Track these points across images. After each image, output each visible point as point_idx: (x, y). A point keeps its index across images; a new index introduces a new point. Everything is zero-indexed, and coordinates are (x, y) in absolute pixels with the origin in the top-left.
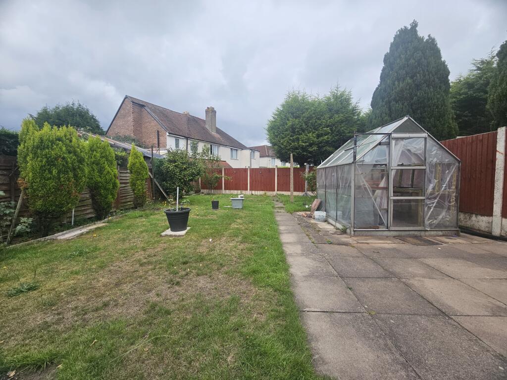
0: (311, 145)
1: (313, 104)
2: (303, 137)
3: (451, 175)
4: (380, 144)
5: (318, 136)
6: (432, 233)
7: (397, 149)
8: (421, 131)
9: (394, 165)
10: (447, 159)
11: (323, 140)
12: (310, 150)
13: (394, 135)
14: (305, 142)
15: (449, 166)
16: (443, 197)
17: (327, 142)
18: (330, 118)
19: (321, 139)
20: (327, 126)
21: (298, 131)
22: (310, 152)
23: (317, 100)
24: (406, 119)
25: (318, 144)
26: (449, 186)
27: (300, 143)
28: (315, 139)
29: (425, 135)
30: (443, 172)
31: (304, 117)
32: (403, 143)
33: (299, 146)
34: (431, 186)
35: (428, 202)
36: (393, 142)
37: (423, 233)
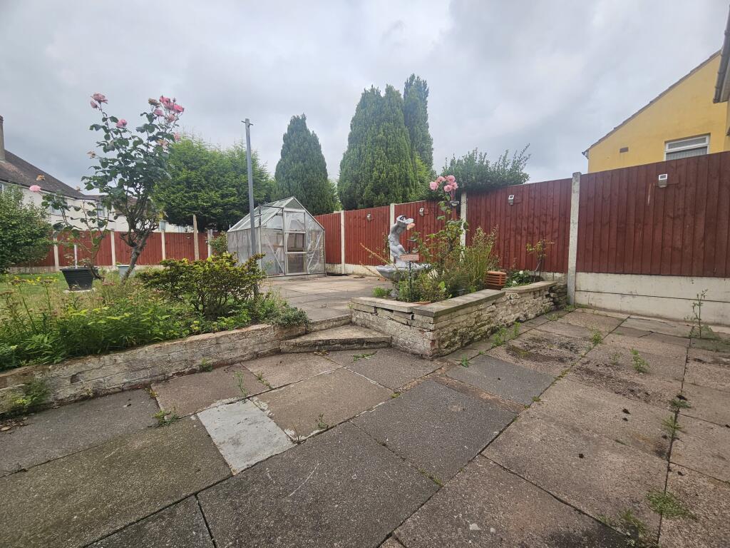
0: (214, 206)
1: (213, 156)
2: (202, 194)
3: (320, 238)
4: (277, 214)
5: (223, 196)
6: (311, 276)
7: (288, 219)
8: (301, 208)
9: (287, 230)
10: (318, 228)
11: (229, 201)
12: (213, 211)
13: (285, 209)
14: (207, 202)
15: (319, 232)
16: (316, 252)
17: (234, 205)
18: (236, 177)
19: (226, 200)
20: (234, 186)
21: (195, 187)
22: (214, 215)
23: (217, 151)
24: (292, 198)
25: (223, 206)
26: (320, 245)
27: (200, 202)
28: (219, 200)
29: (304, 211)
30: (316, 236)
31: (203, 171)
32: (291, 214)
33: (199, 206)
34: (310, 245)
35: (308, 255)
36: (285, 214)
37: (306, 276)
